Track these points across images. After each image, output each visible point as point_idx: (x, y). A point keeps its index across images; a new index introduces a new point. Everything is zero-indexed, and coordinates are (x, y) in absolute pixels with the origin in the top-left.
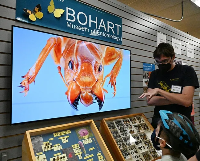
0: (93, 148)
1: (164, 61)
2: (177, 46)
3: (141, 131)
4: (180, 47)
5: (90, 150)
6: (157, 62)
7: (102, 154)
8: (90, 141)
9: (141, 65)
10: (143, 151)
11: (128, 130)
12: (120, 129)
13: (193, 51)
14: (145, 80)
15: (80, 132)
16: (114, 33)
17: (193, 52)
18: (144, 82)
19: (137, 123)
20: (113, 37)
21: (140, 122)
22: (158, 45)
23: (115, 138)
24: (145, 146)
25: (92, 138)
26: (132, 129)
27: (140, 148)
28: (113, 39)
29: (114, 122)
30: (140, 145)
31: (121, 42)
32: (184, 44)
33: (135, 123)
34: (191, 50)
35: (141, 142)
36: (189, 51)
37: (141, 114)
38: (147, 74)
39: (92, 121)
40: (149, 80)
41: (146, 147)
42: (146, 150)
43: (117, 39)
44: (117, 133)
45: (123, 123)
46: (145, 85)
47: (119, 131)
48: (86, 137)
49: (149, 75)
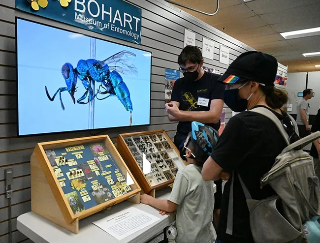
0: (111, 165)
1: (190, 68)
2: (209, 47)
3: (162, 150)
4: (213, 50)
5: (107, 166)
6: (183, 69)
7: (120, 172)
8: (106, 158)
9: (163, 72)
10: (165, 170)
11: (148, 148)
12: (139, 147)
13: (228, 55)
14: (167, 91)
15: (95, 148)
16: (131, 29)
17: (228, 58)
18: (166, 92)
19: (158, 141)
20: (131, 34)
21: (161, 140)
22: (185, 46)
23: (134, 155)
24: (166, 165)
25: (107, 154)
26: (152, 147)
27: (161, 167)
28: (130, 37)
29: (132, 138)
30: (161, 164)
31: (139, 40)
32: (218, 45)
33: (155, 141)
34: (225, 54)
35: (162, 161)
36: (223, 56)
37: (162, 132)
38: (170, 84)
39: (107, 136)
40: (171, 91)
41: (168, 166)
42: (168, 169)
43: (136, 36)
44: (135, 150)
45: (142, 140)
46: (168, 97)
47: (138, 149)
48: (101, 153)
49: (172, 85)
